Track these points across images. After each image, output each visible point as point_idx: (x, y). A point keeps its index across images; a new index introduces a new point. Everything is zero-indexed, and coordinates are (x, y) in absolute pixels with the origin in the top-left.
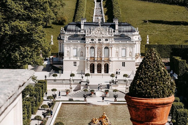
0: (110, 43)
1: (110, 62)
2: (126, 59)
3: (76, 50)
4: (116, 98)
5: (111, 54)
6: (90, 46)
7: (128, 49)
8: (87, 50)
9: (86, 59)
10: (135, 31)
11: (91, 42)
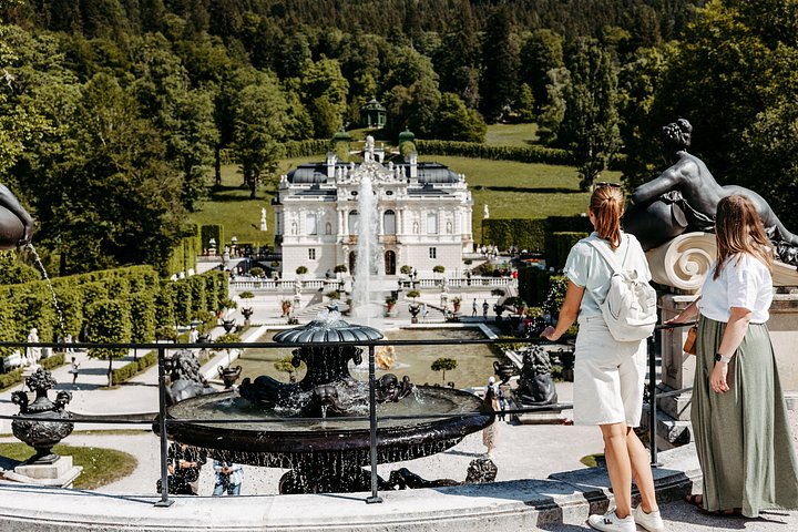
0: (399, 199)
1: (399, 246)
2: (438, 238)
3: (313, 219)
4: (415, 314)
5: (402, 228)
6: (348, 209)
7: (443, 214)
8: (341, 219)
9: (339, 239)
10: (456, 181)
11: (352, 197)
